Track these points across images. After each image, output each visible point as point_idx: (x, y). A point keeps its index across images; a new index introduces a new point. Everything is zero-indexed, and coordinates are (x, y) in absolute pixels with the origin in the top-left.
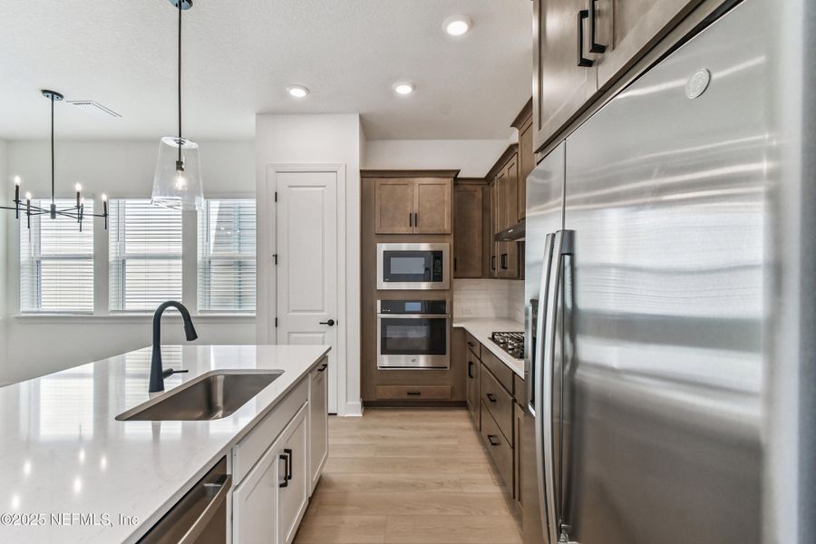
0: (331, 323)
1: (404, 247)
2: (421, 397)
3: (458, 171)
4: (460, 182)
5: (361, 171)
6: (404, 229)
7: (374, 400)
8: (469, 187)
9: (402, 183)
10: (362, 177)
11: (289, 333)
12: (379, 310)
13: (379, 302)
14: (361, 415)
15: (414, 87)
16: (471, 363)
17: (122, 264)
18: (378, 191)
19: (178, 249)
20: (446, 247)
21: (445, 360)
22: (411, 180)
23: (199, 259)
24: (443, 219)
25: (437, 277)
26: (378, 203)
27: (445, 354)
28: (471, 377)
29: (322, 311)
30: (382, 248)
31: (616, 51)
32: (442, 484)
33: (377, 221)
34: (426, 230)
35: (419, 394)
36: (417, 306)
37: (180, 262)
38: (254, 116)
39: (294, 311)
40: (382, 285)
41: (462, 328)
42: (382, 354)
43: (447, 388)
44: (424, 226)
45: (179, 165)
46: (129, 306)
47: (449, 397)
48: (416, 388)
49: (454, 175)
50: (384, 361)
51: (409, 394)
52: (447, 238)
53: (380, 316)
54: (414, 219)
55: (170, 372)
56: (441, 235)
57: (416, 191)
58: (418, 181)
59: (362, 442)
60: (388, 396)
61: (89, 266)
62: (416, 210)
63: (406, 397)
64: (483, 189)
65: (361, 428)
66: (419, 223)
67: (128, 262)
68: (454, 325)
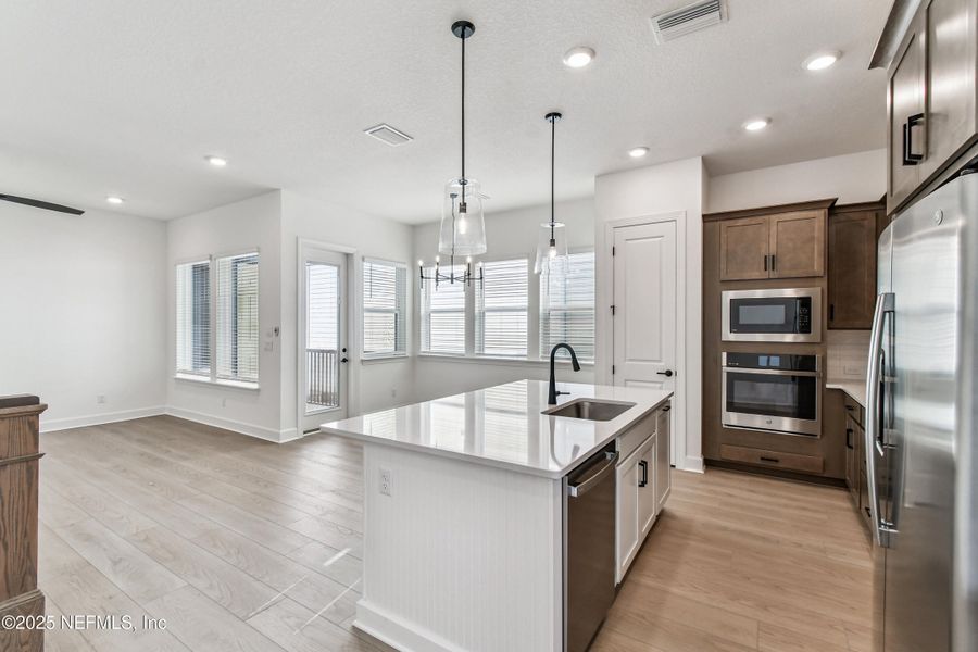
0: (669, 373)
1: (759, 294)
2: (781, 465)
3: (836, 200)
4: (838, 211)
5: (704, 216)
6: (756, 275)
7: (719, 459)
8: (852, 216)
9: (753, 222)
10: (704, 222)
11: (626, 381)
12: (724, 363)
13: (724, 355)
14: (702, 472)
15: (769, 121)
16: (850, 431)
17: (483, 315)
18: (724, 235)
19: (524, 301)
20: (816, 292)
21: (814, 426)
22: (766, 217)
23: (541, 311)
24: (812, 258)
25: (805, 328)
26: (724, 247)
27: (814, 419)
28: (850, 447)
29: (660, 361)
30: (728, 296)
31: (931, 158)
32: (800, 546)
33: (723, 266)
34: (786, 273)
35: (776, 461)
36: (775, 361)
37: (526, 313)
38: (593, 179)
39: (631, 360)
40: (728, 335)
41: (840, 390)
42: (728, 410)
43: (819, 460)
44: (784, 269)
45: (553, 242)
46: (487, 351)
47: (821, 471)
48: (773, 454)
49: (829, 205)
50: (732, 419)
51: (762, 459)
52: (817, 282)
53: (725, 369)
54: (771, 262)
55: (559, 393)
56: (807, 279)
57: (774, 229)
58: (775, 218)
59: (705, 494)
60: (735, 458)
61: (461, 319)
62: (773, 250)
63: (759, 462)
64: (877, 216)
65: (702, 482)
66: (778, 266)
67: (487, 314)
68: (828, 386)
